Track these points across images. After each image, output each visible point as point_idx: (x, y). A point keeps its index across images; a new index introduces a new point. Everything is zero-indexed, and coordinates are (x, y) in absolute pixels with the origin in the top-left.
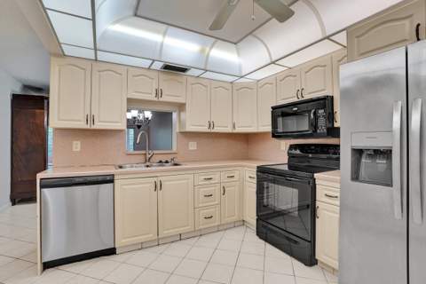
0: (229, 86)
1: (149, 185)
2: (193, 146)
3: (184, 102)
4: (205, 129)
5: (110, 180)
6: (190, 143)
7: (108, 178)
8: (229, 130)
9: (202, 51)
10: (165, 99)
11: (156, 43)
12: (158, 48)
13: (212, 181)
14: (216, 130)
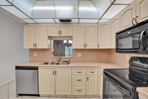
0: (96, 25)
1: (51, 72)
2: (79, 55)
3: (72, 35)
4: (82, 47)
5: (36, 68)
6: (78, 54)
7: (35, 68)
8: (96, 47)
9: (75, 9)
10: (63, 35)
11: (52, 10)
12: (54, 12)
13: (81, 73)
14: (88, 47)
